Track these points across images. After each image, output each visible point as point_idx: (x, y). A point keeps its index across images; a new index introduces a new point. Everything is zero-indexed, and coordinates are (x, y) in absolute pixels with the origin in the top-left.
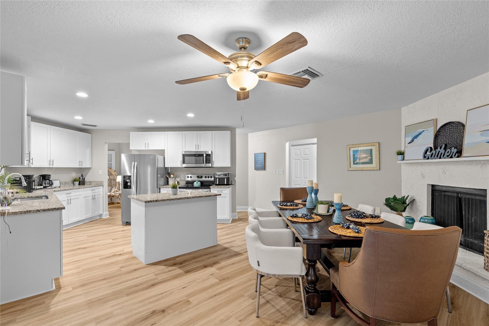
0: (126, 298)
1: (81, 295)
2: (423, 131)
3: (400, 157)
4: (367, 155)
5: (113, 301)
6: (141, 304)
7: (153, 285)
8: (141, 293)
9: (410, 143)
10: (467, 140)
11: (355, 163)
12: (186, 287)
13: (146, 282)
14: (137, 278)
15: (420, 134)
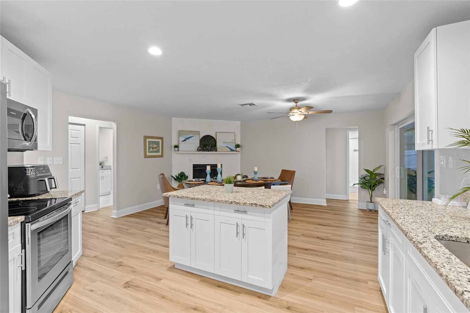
0: (329, 252)
1: (360, 271)
2: (193, 136)
3: (177, 149)
4: (157, 146)
5: (339, 254)
6: (325, 245)
7: (306, 250)
8: (319, 250)
9: (183, 141)
10: (218, 144)
11: (150, 151)
12: (292, 239)
13: (307, 254)
14: (310, 260)
15: (191, 137)
